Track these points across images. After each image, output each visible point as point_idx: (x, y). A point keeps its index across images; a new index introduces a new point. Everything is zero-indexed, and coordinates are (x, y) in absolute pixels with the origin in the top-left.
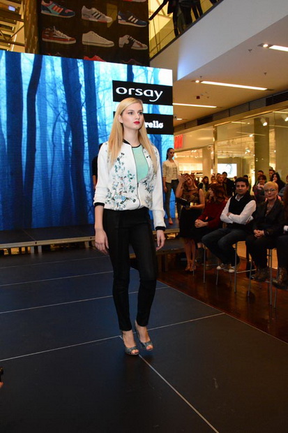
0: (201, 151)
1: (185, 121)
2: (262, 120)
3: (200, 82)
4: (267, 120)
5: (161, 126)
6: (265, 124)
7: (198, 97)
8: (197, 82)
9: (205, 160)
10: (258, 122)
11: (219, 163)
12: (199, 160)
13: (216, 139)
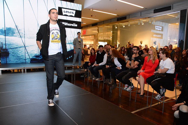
0: (93, 36)
1: (87, 24)
2: (115, 26)
3: (92, 10)
4: (117, 26)
5: (76, 25)
6: (116, 28)
7: (92, 16)
8: (91, 10)
9: (95, 40)
10: (114, 27)
11: (99, 41)
12: (92, 40)
13: (98, 32)
